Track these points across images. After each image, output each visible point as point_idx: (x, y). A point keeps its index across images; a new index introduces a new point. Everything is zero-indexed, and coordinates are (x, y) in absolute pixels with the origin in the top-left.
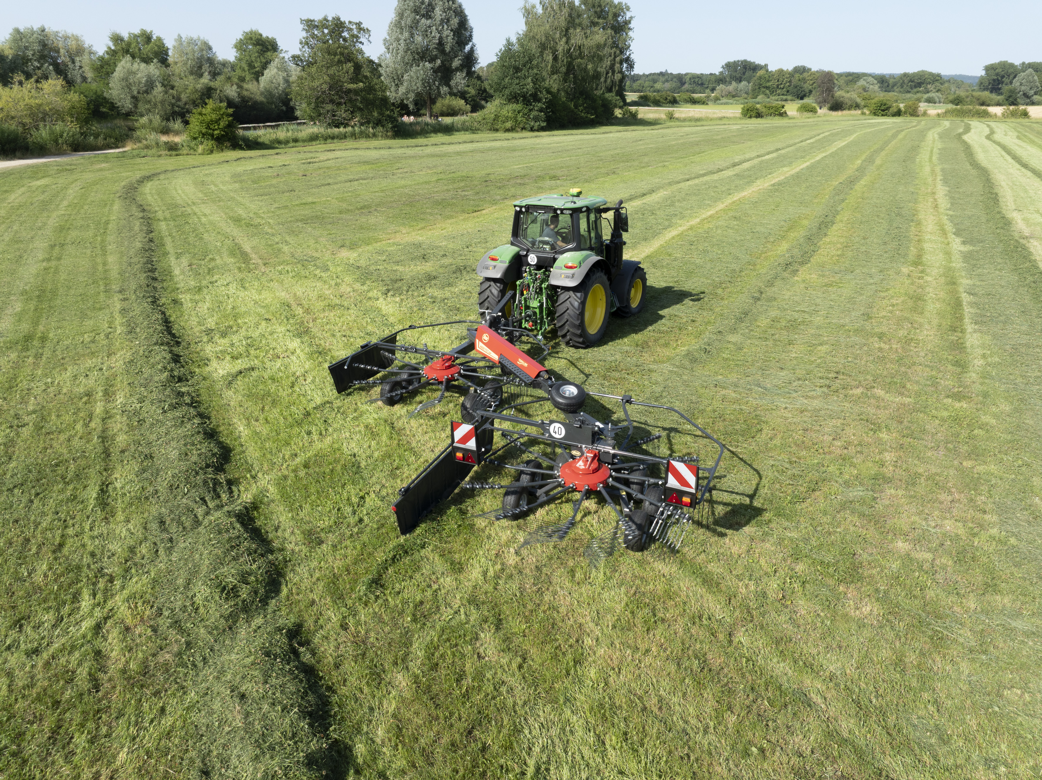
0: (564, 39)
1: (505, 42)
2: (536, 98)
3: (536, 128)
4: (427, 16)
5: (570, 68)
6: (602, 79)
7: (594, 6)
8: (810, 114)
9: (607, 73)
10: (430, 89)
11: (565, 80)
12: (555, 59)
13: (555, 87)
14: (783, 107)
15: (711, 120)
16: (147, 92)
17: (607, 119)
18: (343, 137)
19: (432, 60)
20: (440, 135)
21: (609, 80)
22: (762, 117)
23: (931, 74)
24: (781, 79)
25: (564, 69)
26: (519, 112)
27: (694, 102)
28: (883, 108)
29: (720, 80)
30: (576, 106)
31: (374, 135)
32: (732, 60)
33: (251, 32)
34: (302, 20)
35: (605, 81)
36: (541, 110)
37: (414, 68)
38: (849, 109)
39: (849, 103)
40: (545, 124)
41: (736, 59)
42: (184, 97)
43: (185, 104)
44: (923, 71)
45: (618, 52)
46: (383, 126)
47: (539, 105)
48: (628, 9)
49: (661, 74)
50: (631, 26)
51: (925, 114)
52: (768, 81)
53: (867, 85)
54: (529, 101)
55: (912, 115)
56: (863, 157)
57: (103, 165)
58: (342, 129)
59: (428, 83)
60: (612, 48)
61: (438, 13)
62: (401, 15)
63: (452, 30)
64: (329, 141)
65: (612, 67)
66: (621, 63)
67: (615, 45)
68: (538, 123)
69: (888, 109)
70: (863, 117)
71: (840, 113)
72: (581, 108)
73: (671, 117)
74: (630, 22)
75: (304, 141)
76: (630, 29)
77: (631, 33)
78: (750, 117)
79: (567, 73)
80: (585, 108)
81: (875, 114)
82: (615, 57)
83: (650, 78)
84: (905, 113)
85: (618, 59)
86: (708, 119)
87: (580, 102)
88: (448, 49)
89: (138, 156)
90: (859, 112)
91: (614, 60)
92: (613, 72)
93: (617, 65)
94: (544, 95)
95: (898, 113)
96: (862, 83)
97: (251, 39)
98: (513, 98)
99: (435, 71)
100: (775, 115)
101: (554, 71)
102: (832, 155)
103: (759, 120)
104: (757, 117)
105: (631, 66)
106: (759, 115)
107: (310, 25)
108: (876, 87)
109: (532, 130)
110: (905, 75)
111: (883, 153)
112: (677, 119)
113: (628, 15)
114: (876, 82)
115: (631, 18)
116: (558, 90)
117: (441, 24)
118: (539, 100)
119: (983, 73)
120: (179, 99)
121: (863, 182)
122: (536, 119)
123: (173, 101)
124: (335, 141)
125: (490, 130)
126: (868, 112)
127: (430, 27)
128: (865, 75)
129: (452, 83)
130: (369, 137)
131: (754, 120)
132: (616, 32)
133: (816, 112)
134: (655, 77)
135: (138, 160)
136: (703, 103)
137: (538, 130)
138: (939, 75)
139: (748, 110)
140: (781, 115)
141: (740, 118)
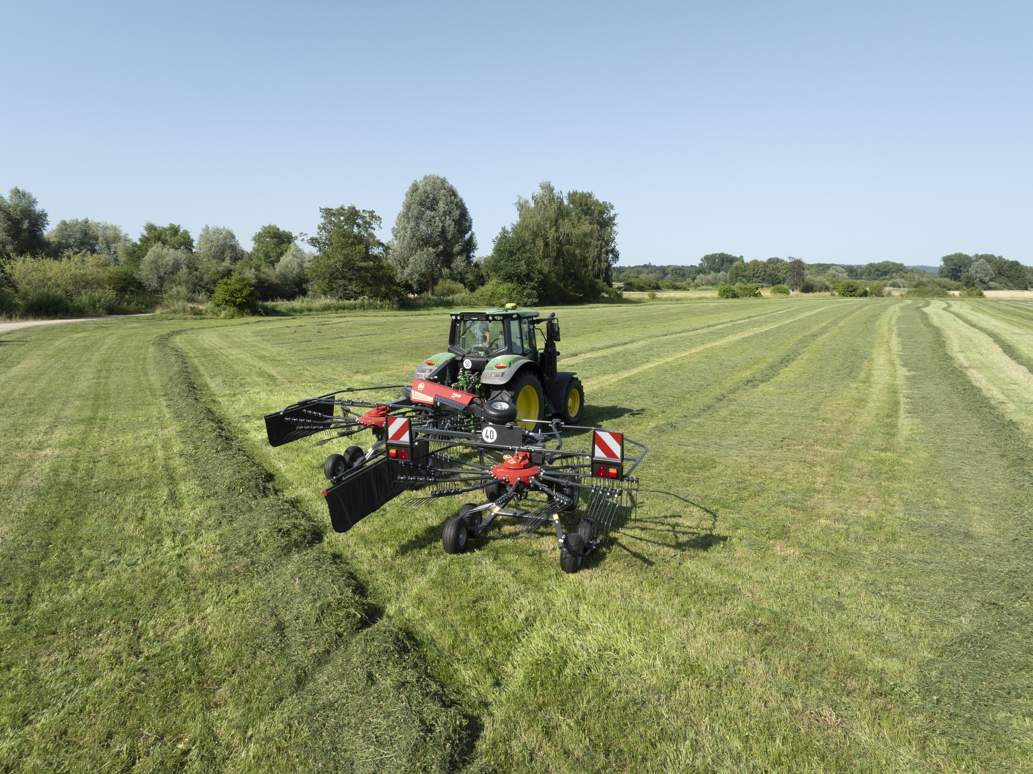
0: (554, 229)
1: (501, 231)
2: (528, 277)
3: (529, 303)
4: (432, 209)
5: (560, 252)
6: (590, 268)
7: (581, 205)
8: (783, 295)
9: (594, 262)
10: (433, 270)
11: (555, 264)
12: (546, 245)
13: (546, 270)
14: (757, 288)
15: (691, 299)
16: (173, 273)
17: (595, 298)
18: (354, 308)
19: (435, 246)
20: (441, 308)
21: (596, 268)
22: (738, 297)
23: (895, 264)
24: (756, 269)
25: (554, 254)
26: (513, 290)
27: (676, 288)
28: (850, 289)
29: (700, 270)
30: (565, 286)
31: (381, 307)
32: (710, 253)
33: (270, 227)
34: (321, 209)
35: (593, 269)
36: (533, 288)
37: (419, 253)
38: (819, 291)
39: (819, 286)
40: (537, 300)
41: (714, 253)
42: (206, 278)
43: (207, 283)
44: (887, 262)
45: (604, 244)
46: (390, 299)
47: (532, 284)
48: (612, 207)
49: (645, 266)
50: (615, 222)
51: (889, 294)
52: (745, 271)
53: (837, 274)
54: (522, 281)
55: (877, 295)
56: (829, 321)
57: (135, 325)
58: (352, 301)
59: (431, 265)
60: (598, 240)
61: (441, 205)
62: (408, 208)
63: (453, 220)
64: (340, 311)
65: (599, 257)
66: (607, 253)
67: (601, 238)
68: (530, 300)
69: (855, 290)
70: (833, 297)
71: (811, 295)
72: (570, 288)
73: (653, 298)
74: (614, 219)
75: (317, 310)
76: (614, 225)
77: (615, 228)
78: (727, 297)
79: (557, 258)
80: (574, 288)
81: (844, 295)
82: (601, 248)
83: (635, 270)
84: (871, 294)
85: (604, 250)
86: (687, 299)
87: (569, 282)
88: (449, 236)
89: (166, 319)
90: (829, 294)
91: (601, 250)
92: (600, 262)
93: (604, 255)
94: (536, 276)
95: (865, 294)
96: (831, 271)
97: (269, 232)
98: (508, 278)
99: (438, 255)
100: (750, 295)
101: (546, 256)
102: (800, 320)
103: (735, 300)
104: (733, 297)
105: (616, 257)
106: (735, 296)
107: (328, 213)
108: (845, 275)
109: (525, 305)
110: (871, 265)
111: (847, 319)
112: (659, 299)
113: (612, 213)
114: (844, 270)
115: (615, 215)
116: (549, 272)
117: (444, 215)
118: (532, 280)
119: (942, 263)
120: (201, 280)
121: (825, 336)
122: (529, 296)
123: (196, 281)
124: (346, 311)
125: (487, 305)
126: (837, 294)
127: (434, 217)
128: (833, 265)
129: (453, 266)
130: (377, 308)
131: (731, 300)
132: (601, 227)
133: (788, 293)
134: (640, 269)
135: (167, 322)
136: (685, 289)
138: (902, 265)
139: (724, 291)
140: (756, 295)
141: (718, 298)
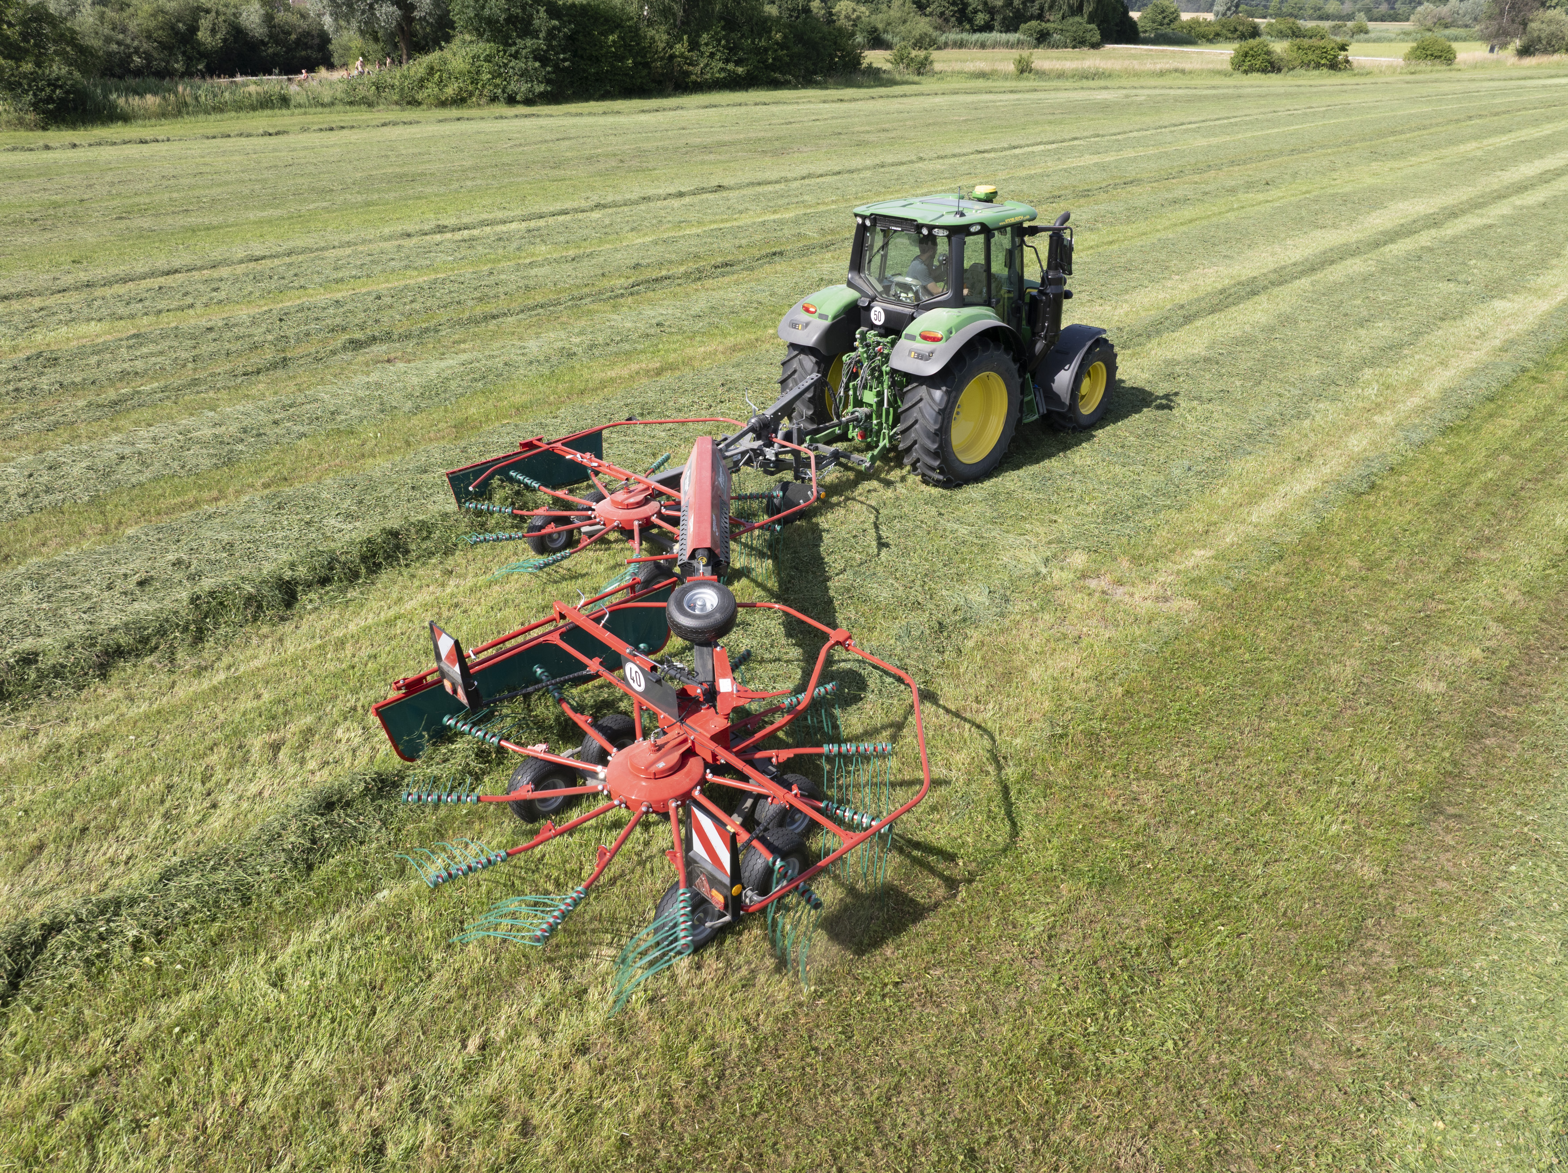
2: (523, 25)
8: (1440, 67)
14: (1343, 48)
22: (1279, 70)
26: (488, 60)
36: (537, 56)
54: (507, 35)
68: (527, 86)
78: (1246, 72)
100: (1318, 66)
103: (1267, 78)
104: (1264, 71)
106: (1272, 66)
109: (511, 100)
112: (1037, 73)
118: (535, 35)
122: (523, 76)
125: (400, 102)
131: (1257, 78)
137: (529, 102)
139: (1246, 55)
140: (1334, 66)
141: (1226, 74)
